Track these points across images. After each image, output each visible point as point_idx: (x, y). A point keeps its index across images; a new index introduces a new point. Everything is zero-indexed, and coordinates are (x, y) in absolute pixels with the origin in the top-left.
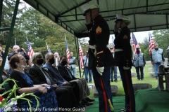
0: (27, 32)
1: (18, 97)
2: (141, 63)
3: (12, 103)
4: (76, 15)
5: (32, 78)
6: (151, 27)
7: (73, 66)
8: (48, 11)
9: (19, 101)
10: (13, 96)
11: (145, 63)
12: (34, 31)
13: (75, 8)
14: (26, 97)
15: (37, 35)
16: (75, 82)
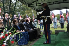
0: (18, 8)
1: (16, 33)
2: (63, 22)
3: (14, 35)
4: (36, 4)
5: (20, 27)
6: (66, 8)
7: (36, 23)
8: (26, 3)
9: (16, 34)
10: (14, 33)
11: (64, 22)
12: (21, 8)
13: (36, 1)
14: (18, 33)
15: (22, 10)
16: (35, 29)
